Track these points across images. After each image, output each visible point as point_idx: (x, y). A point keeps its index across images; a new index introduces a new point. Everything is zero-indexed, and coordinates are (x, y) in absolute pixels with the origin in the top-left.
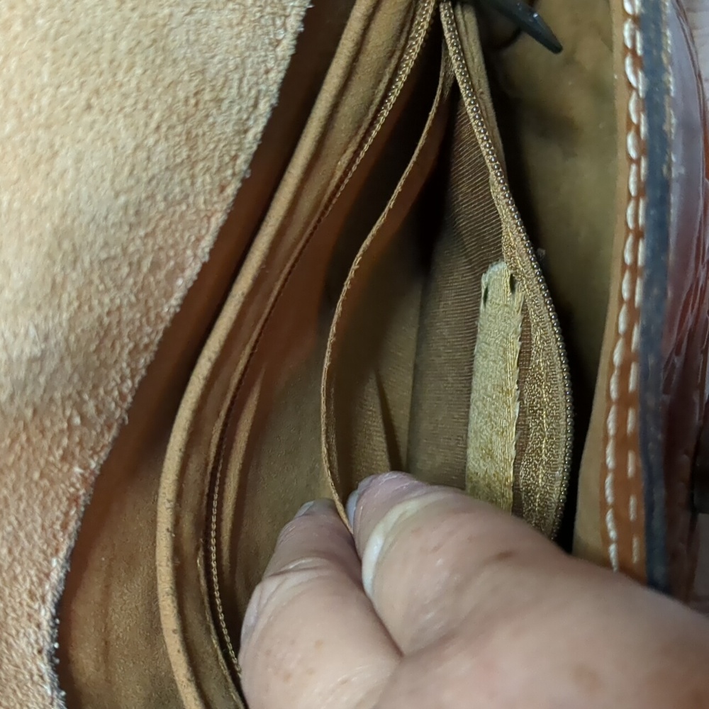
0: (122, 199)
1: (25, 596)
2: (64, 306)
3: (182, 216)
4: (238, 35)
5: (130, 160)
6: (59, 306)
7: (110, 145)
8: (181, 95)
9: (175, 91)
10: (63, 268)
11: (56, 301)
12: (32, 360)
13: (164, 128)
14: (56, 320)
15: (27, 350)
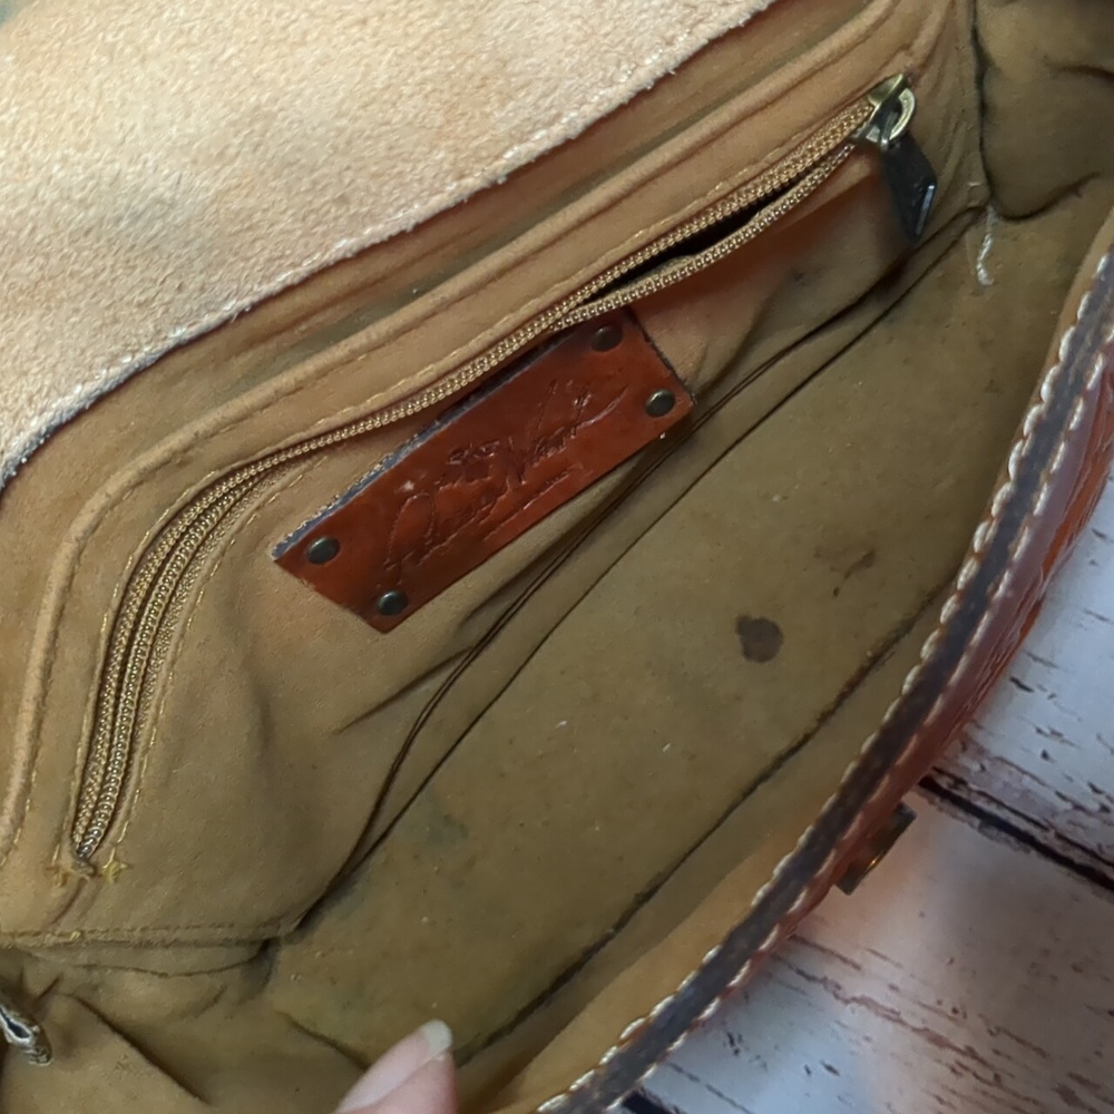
0: (343, 122)
1: (24, 396)
2: (222, 176)
3: (400, 174)
4: (570, 54)
5: (374, 93)
6: (217, 172)
7: (362, 69)
8: (469, 68)
9: (465, 62)
10: (241, 144)
11: (217, 167)
12: (159, 201)
13: (429, 87)
14: (206, 183)
15: (161, 190)
